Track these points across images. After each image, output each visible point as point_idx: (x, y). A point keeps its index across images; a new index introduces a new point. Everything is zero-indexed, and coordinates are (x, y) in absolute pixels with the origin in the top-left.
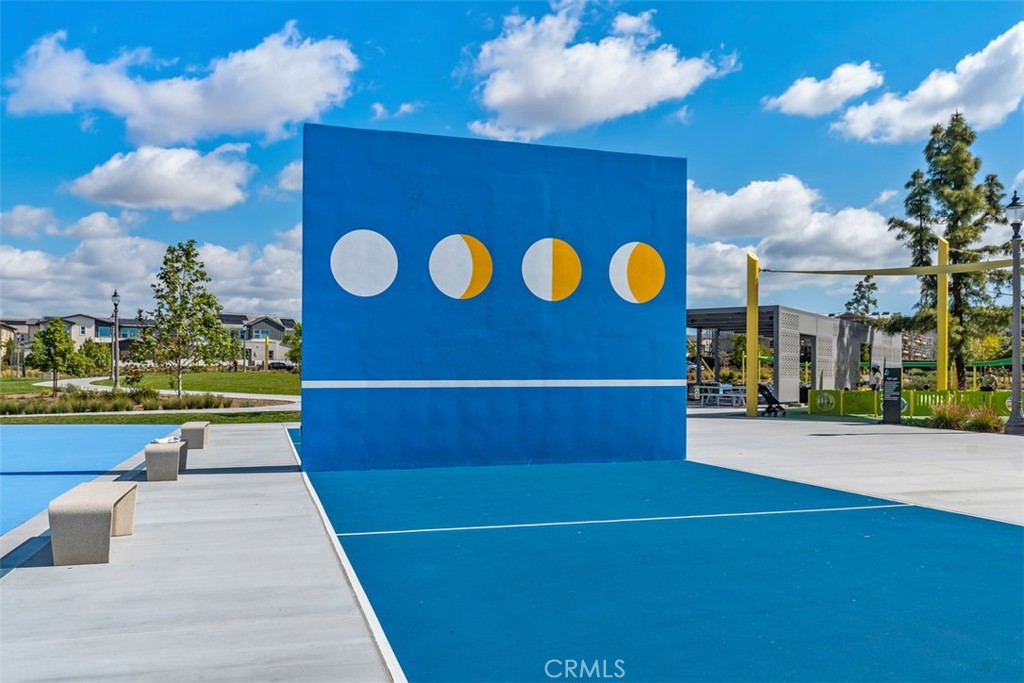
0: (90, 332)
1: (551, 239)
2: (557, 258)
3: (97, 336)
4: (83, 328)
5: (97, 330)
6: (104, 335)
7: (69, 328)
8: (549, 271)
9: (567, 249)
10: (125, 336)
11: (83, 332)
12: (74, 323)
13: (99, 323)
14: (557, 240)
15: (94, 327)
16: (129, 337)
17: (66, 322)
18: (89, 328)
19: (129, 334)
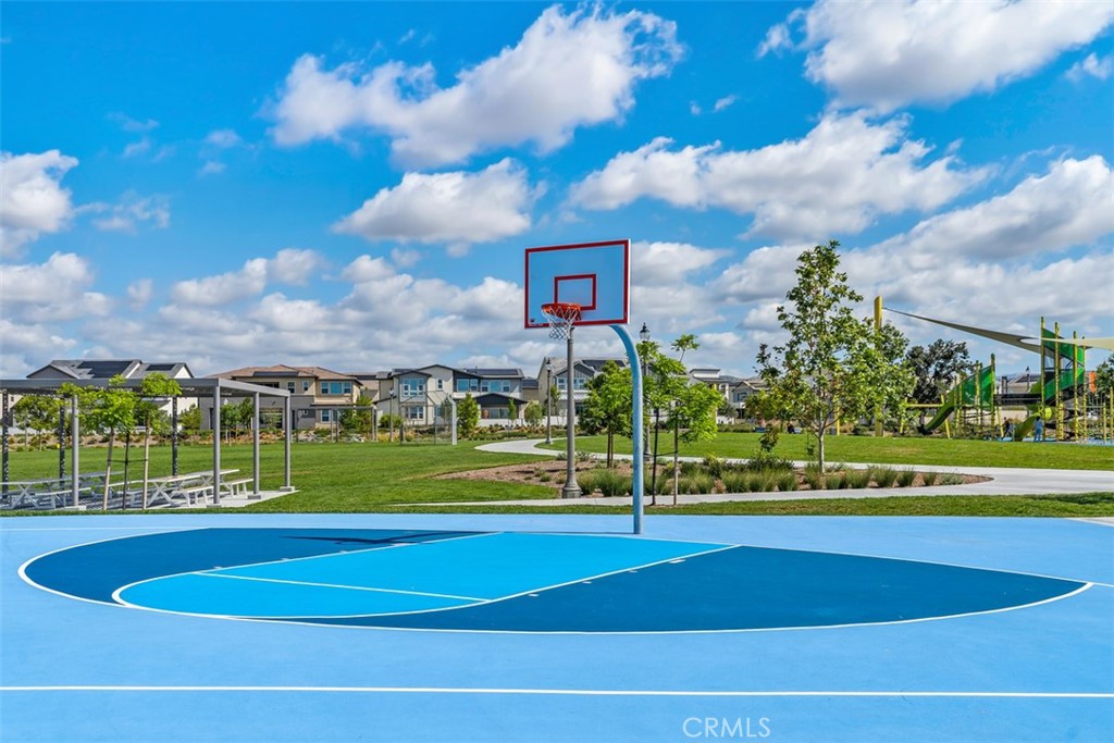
0: (448, 385)
3: (455, 390)
4: (440, 382)
5: (455, 384)
6: (462, 389)
7: (426, 382)
10: (485, 389)
11: (440, 386)
12: (430, 376)
13: (457, 374)
15: (451, 379)
16: (491, 391)
17: (421, 375)
18: (447, 380)
19: (489, 387)
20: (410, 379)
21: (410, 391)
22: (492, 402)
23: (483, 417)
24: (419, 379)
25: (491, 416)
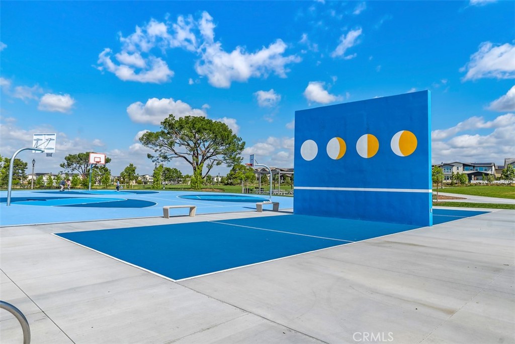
0: (461, 169)
1: (367, 135)
2: (369, 142)
3: (464, 170)
5: (464, 168)
6: (467, 170)
7: (452, 168)
8: (366, 146)
9: (374, 138)
10: (477, 170)
11: (458, 169)
12: (454, 166)
13: (464, 165)
14: (369, 135)
15: (462, 167)
16: (478, 171)
17: (450, 166)
18: (460, 167)
19: (478, 169)
20: (446, 167)
21: (446, 170)
22: (478, 174)
23: (474, 180)
24: (449, 167)
25: (477, 179)
